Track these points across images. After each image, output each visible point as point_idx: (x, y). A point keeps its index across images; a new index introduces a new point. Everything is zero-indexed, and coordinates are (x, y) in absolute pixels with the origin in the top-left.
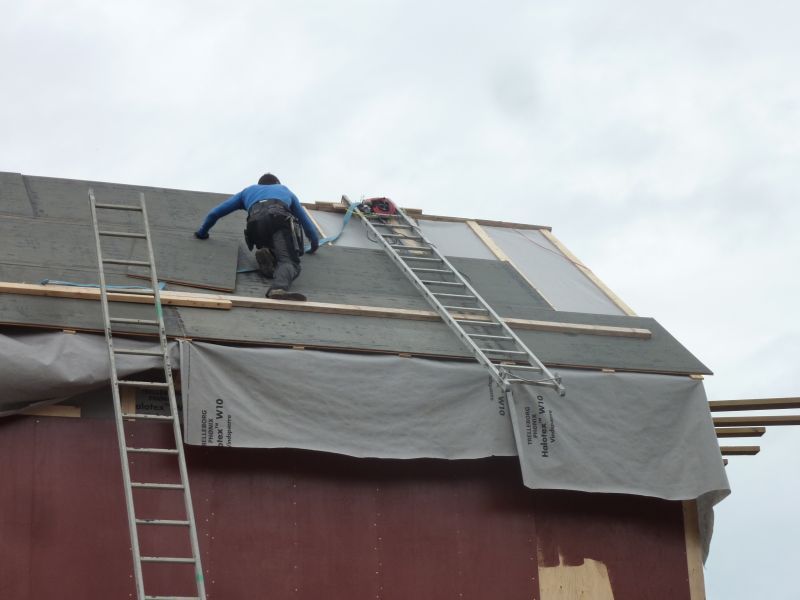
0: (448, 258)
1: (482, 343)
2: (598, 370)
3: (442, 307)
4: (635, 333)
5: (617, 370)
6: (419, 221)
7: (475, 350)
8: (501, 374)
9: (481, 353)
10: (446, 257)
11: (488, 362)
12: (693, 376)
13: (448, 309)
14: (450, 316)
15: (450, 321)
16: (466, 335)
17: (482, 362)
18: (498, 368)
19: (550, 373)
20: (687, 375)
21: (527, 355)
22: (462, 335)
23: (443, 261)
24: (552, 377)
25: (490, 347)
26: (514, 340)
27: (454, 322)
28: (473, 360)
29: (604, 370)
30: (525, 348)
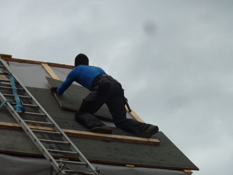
0: (27, 88)
1: (48, 145)
2: (124, 165)
3: (23, 121)
4: (149, 142)
5: (136, 166)
6: (10, 62)
7: (43, 150)
8: (60, 167)
9: (47, 152)
10: (26, 87)
11: (52, 158)
12: (186, 171)
13: (27, 122)
14: (28, 127)
15: (28, 130)
16: (38, 140)
17: (48, 158)
18: (58, 162)
19: (92, 167)
20: (182, 170)
21: (78, 154)
22: (35, 140)
23: (24, 90)
24: (94, 169)
25: (53, 148)
26: (70, 144)
27: (30, 131)
28: (42, 157)
29: (127, 165)
30: (76, 150)
